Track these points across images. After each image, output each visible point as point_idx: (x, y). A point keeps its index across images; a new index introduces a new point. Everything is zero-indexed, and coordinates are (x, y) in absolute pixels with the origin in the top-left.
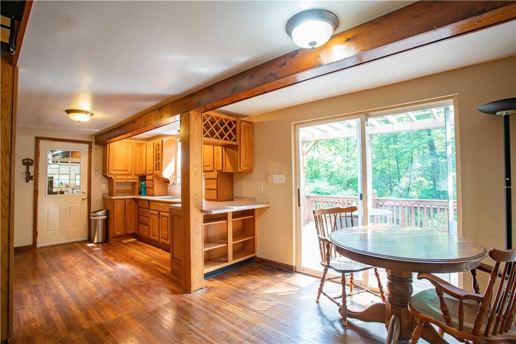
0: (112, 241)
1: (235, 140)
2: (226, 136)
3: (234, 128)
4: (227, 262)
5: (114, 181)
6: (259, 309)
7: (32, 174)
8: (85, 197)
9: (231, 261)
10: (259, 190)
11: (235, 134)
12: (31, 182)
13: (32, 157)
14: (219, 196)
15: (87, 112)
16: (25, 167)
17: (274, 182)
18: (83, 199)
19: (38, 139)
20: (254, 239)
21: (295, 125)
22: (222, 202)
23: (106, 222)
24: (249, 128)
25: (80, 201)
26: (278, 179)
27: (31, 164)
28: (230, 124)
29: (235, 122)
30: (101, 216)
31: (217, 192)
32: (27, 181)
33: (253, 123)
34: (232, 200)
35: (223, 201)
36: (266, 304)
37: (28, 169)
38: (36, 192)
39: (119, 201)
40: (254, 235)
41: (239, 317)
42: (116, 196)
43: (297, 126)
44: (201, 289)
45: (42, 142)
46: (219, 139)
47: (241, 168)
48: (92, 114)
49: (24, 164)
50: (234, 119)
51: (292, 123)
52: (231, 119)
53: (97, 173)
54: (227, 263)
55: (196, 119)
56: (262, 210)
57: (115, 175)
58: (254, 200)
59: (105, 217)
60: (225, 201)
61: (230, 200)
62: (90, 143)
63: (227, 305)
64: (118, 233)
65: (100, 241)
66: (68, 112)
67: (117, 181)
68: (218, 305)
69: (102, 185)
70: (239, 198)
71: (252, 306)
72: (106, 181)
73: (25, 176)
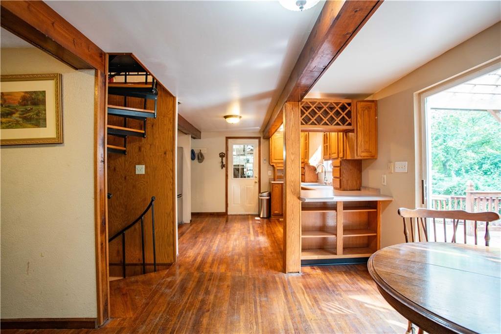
0: (273, 218)
1: (350, 124)
2: (338, 120)
3: (349, 111)
4: (336, 254)
5: (276, 169)
6: (327, 310)
7: (224, 163)
8: (257, 181)
9: (340, 255)
10: (383, 180)
11: (350, 117)
12: (224, 169)
13: (224, 152)
14: (342, 185)
15: (236, 116)
16: (221, 158)
17: (397, 170)
18: (255, 182)
19: (227, 138)
20: (376, 236)
21: (420, 94)
22: (345, 191)
23: (269, 202)
24: (369, 108)
25: (254, 183)
26: (400, 167)
27: (224, 156)
28: (343, 108)
29: (349, 104)
30: (265, 197)
31: (340, 180)
32: (222, 168)
33: (376, 101)
34: (360, 190)
35: (347, 190)
36: (340, 309)
37: (222, 160)
38: (227, 176)
39: (277, 185)
40: (376, 232)
41: (302, 309)
42: (277, 181)
43: (422, 96)
44: (296, 272)
45: (230, 140)
46: (328, 125)
47: (359, 154)
48: (240, 117)
49: (220, 156)
50: (349, 101)
51: (415, 94)
52: (344, 101)
53: (265, 162)
54: (335, 256)
55: (292, 109)
56: (387, 203)
57: (276, 163)
58: (377, 192)
59: (268, 198)
60: (350, 190)
61: (357, 190)
62: (259, 138)
63: (304, 294)
64: (276, 212)
65: (265, 216)
66: (226, 117)
67: (278, 168)
68: (296, 292)
69: (269, 172)
70: (365, 188)
71: (323, 305)
72: (272, 168)
73: (221, 165)
